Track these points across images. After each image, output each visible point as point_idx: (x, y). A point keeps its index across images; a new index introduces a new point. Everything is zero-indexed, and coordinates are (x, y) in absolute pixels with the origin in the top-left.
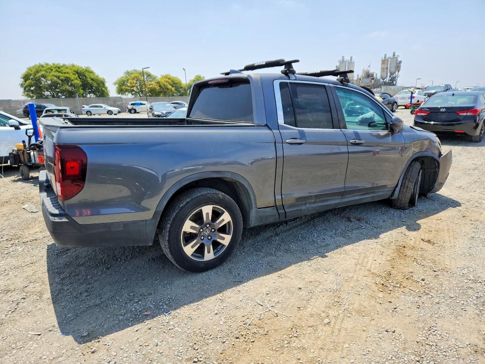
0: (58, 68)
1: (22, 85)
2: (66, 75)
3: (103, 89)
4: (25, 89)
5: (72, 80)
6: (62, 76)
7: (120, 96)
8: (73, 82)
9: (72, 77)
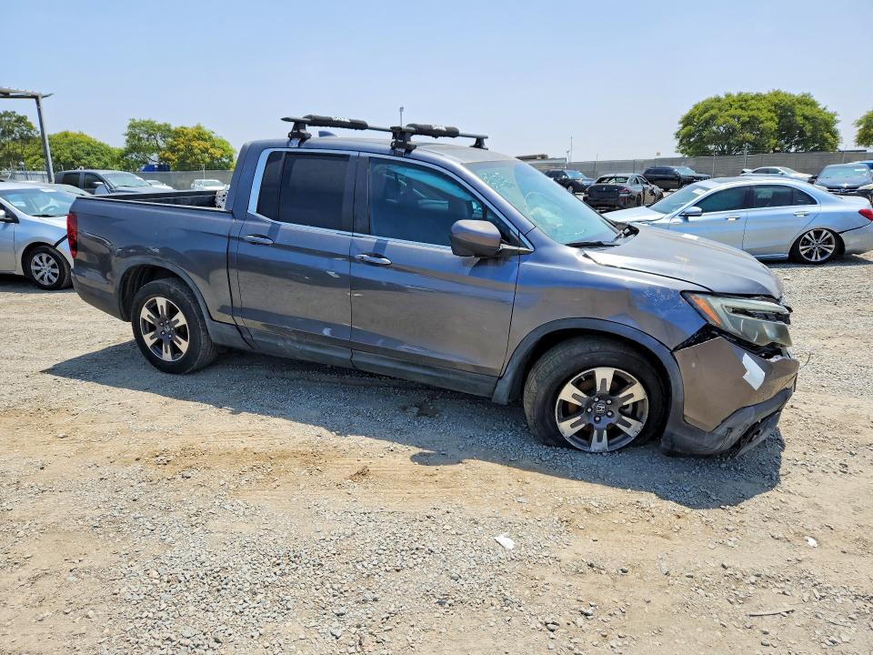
0: (743, 102)
1: (677, 135)
2: (751, 113)
3: (827, 135)
4: (681, 141)
5: (762, 122)
6: (745, 116)
7: (862, 148)
8: (761, 125)
9: (764, 115)
